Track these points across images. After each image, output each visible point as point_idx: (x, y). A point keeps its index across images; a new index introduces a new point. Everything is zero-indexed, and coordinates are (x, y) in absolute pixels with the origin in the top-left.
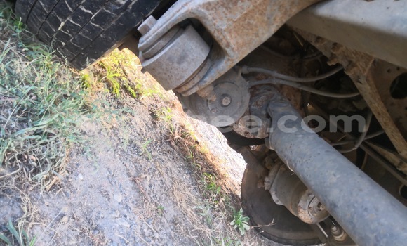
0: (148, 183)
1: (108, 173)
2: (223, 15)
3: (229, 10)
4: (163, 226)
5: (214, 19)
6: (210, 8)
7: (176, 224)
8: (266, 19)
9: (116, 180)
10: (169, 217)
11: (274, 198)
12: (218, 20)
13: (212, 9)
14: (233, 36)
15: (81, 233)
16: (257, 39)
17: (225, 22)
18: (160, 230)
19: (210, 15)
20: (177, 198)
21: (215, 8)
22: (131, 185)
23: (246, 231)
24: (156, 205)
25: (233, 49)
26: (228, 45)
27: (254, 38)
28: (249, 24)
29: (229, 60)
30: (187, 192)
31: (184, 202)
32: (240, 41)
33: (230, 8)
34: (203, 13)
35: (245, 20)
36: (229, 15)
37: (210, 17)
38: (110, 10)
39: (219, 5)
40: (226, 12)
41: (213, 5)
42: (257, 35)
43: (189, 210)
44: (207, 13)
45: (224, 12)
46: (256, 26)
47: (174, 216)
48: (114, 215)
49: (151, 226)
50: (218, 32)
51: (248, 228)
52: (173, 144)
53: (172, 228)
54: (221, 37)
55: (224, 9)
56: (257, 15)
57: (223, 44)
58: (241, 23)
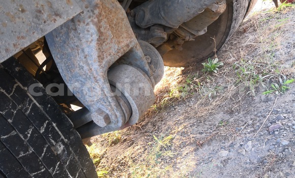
0: (198, 135)
1: (202, 164)
2: (108, 46)
3: (105, 40)
4: (238, 120)
5: (110, 55)
6: (102, 57)
7: (233, 111)
8: (114, 10)
9: (207, 157)
10: (227, 117)
11: (202, 33)
12: (111, 51)
13: (103, 55)
14: (121, 40)
15: (271, 171)
16: (125, 20)
17: (112, 45)
18: (242, 121)
19: (107, 57)
20: (205, 113)
21: (102, 52)
22: (206, 147)
23: (219, 61)
24: (219, 126)
25: (131, 42)
26: (128, 45)
27: (124, 22)
28: (115, 25)
29: (136, 47)
30: (196, 106)
31: (207, 108)
32: (125, 35)
33: (104, 39)
34: (106, 62)
35: (113, 27)
36: (109, 41)
37: (109, 57)
38: (67, 160)
39: (101, 48)
40: (106, 43)
41: (100, 54)
42: (123, 20)
43: (214, 104)
44: (106, 60)
45: (106, 45)
46: (117, 19)
47: (224, 113)
48: (244, 153)
49: (243, 128)
50: (118, 52)
51: (217, 60)
52: (143, 123)
53: (236, 114)
54: (122, 50)
55: (104, 44)
56: (111, 16)
57: (127, 50)
58: (115, 31)
